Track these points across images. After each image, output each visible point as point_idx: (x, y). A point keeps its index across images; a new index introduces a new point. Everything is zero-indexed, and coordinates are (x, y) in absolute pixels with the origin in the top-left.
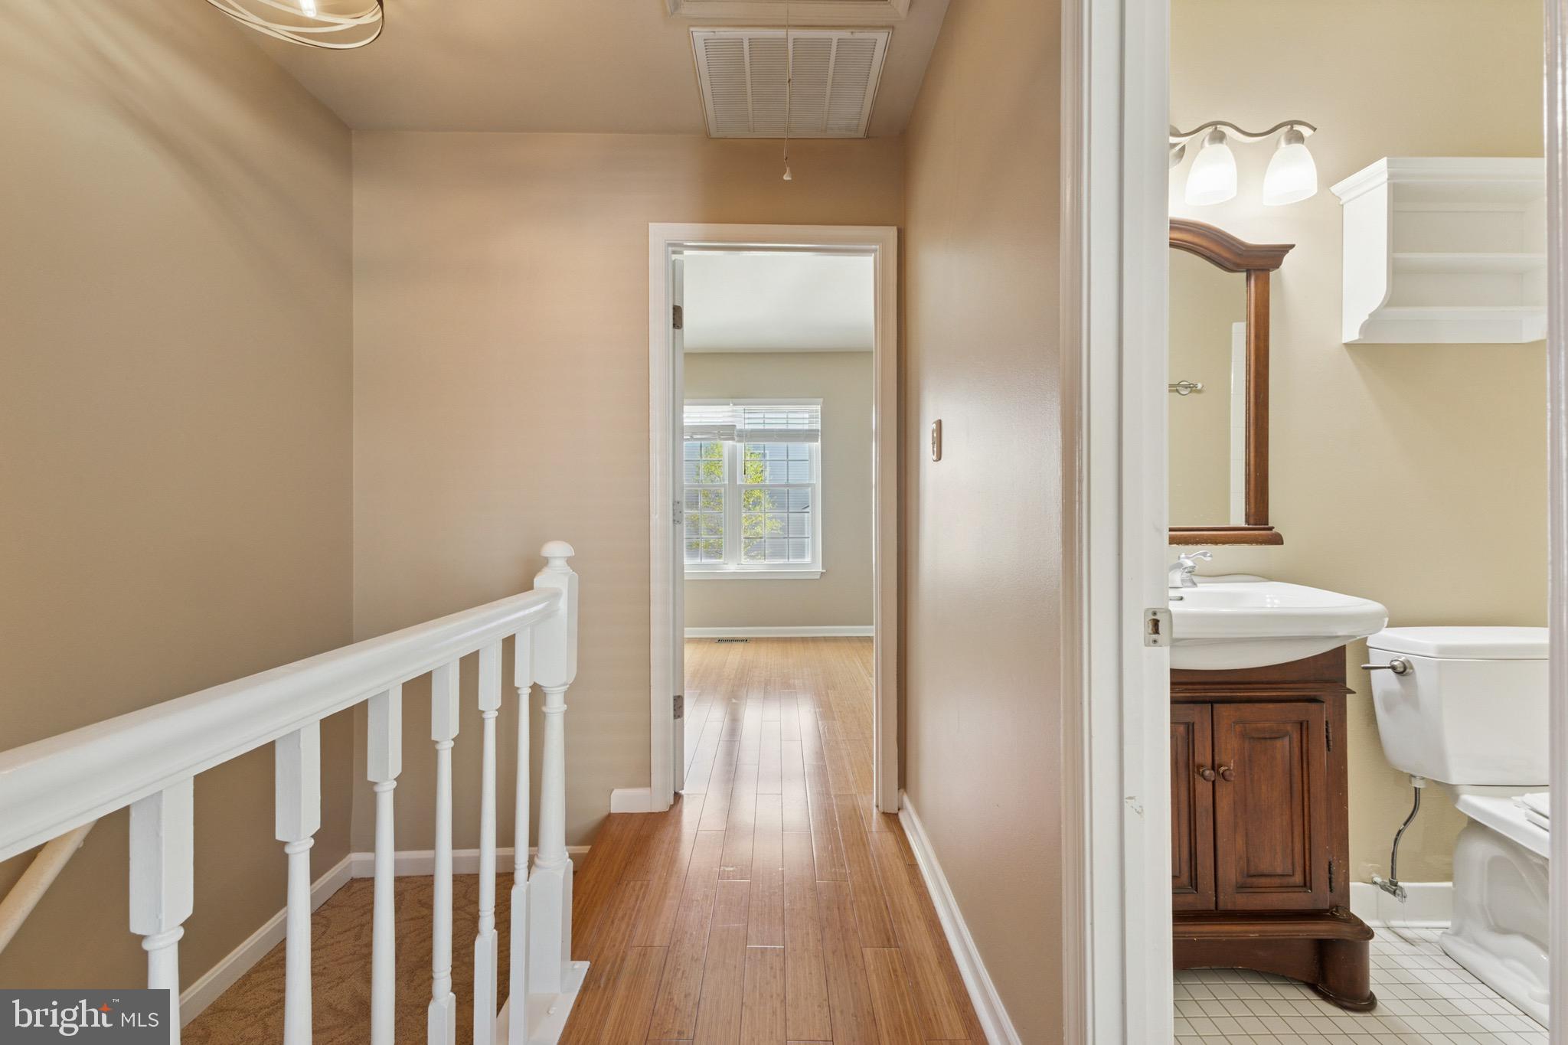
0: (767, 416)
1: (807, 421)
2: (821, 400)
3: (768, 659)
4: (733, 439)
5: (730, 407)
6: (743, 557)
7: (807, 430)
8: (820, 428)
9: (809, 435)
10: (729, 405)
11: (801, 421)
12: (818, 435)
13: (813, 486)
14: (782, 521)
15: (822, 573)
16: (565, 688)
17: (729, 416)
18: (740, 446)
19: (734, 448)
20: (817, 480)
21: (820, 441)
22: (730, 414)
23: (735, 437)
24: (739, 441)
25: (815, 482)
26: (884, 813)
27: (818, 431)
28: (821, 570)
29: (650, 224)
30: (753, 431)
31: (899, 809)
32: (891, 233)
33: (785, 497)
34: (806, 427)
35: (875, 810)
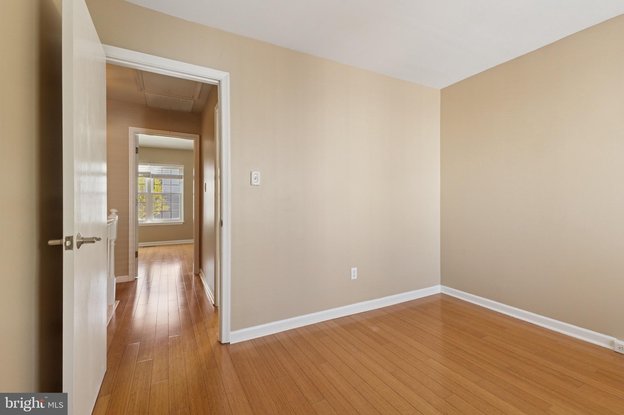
0: (163, 170)
1: (178, 172)
2: (184, 166)
3: (163, 251)
4: (150, 177)
5: (149, 166)
6: (153, 217)
7: (178, 175)
8: (183, 175)
9: (180, 177)
10: (148, 165)
11: (176, 172)
12: (182, 177)
13: (180, 194)
14: (169, 206)
15: (184, 222)
16: (115, 240)
17: (148, 169)
18: (152, 179)
19: (150, 180)
20: (182, 191)
21: (183, 179)
22: (149, 168)
23: (151, 176)
24: (152, 178)
25: (181, 192)
26: (195, 274)
27: (182, 176)
28: (183, 221)
29: (129, 127)
30: (157, 175)
31: (199, 273)
32: (198, 136)
33: (170, 197)
34: (178, 174)
35: (193, 274)
